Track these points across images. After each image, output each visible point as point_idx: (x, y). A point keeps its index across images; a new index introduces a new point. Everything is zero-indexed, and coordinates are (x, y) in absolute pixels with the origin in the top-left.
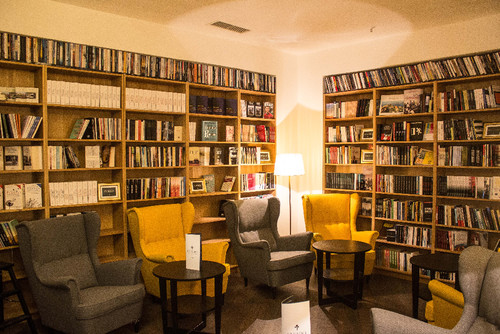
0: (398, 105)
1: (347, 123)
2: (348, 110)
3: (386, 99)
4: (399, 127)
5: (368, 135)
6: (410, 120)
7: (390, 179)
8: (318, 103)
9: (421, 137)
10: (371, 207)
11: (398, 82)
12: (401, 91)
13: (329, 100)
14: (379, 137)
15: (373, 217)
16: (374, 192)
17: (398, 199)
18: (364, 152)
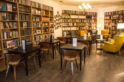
0: (115, 17)
1: (108, 20)
2: (108, 18)
3: (114, 16)
4: (115, 20)
5: (111, 21)
6: (117, 19)
7: (114, 28)
8: (103, 17)
9: (118, 22)
10: (111, 32)
11: (116, 14)
12: (116, 15)
13: (105, 16)
14: (112, 22)
15: (111, 33)
16: (111, 29)
17: (115, 30)
18: (110, 24)
